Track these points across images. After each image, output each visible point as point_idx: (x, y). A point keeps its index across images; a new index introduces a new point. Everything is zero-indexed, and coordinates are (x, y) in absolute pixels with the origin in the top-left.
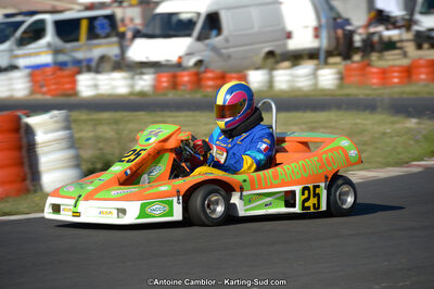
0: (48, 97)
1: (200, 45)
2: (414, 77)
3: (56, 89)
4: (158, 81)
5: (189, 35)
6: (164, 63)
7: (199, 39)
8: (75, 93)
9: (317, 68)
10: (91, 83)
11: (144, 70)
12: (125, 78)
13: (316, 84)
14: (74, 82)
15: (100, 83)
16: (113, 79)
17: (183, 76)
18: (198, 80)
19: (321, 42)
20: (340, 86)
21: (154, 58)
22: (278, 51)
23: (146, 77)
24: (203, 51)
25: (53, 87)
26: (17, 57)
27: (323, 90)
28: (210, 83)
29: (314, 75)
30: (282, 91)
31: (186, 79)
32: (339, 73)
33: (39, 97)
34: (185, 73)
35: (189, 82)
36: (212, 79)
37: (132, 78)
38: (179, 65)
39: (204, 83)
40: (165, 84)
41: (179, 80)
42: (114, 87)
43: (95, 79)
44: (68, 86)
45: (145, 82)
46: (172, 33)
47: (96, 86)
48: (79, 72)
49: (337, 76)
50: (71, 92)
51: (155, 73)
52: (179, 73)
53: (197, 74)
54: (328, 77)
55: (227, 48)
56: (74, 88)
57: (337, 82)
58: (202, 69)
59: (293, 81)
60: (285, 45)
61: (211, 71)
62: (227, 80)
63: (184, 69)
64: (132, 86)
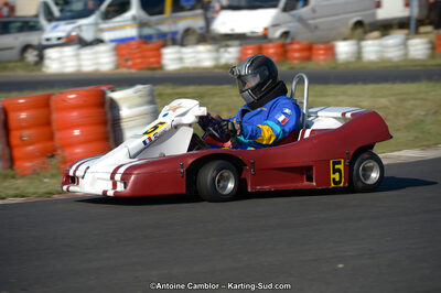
0: (133, 71)
1: (286, 16)
3: (142, 63)
4: (243, 53)
5: (275, 6)
6: (249, 34)
7: (285, 10)
8: (161, 67)
9: (408, 38)
10: (177, 56)
11: (230, 43)
12: (210, 51)
13: (406, 54)
14: (159, 56)
15: (184, 56)
16: (199, 52)
17: (269, 48)
18: (284, 52)
19: (411, 12)
20: (432, 56)
21: (239, 30)
22: (367, 21)
23: (231, 50)
24: (289, 23)
25: (138, 61)
26: (102, 30)
27: (414, 60)
28: (297, 55)
29: (405, 45)
30: (372, 62)
31: (272, 51)
32: (431, 42)
33: (124, 71)
34: (271, 45)
35: (275, 54)
36: (299, 51)
37: (217, 51)
38: (265, 37)
39: (290, 55)
41: (264, 52)
42: (199, 61)
43: (179, 52)
44: (153, 60)
45: (230, 55)
46: (258, 4)
47: (181, 59)
48: (164, 46)
49: (427, 46)
50: (155, 66)
51: (241, 45)
52: (264, 45)
53: (283, 46)
54: (418, 47)
55: (314, 19)
56: (159, 62)
57: (428, 52)
58: (288, 41)
59: (382, 52)
60: (374, 15)
61: (298, 43)
62: (314, 52)
63: (271, 41)
64: (217, 59)
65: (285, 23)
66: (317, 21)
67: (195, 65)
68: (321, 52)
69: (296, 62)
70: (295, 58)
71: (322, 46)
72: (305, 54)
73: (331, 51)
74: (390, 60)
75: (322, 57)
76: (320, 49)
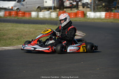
1: (18, 4)
2: (77, 16)
4: (5, 13)
5: (15, 1)
6: (7, 8)
7: (18, 2)
9: (51, 12)
11: (1, 10)
18: (17, 14)
21: (5, 7)
22: (41, 6)
27: (52, 18)
29: (50, 14)
30: (41, 18)
31: (13, 13)
32: (57, 14)
34: (13, 12)
36: (21, 14)
38: (12, 9)
39: (18, 15)
40: (7, 15)
41: (11, 13)
51: (5, 11)
52: (11, 11)
53: (17, 12)
54: (54, 15)
55: (26, 5)
57: (56, 16)
58: (19, 11)
59: (44, 15)
60: (43, 5)
61: (21, 11)
62: (25, 14)
63: (14, 10)
65: (18, 6)
69: (20, 17)
70: (20, 16)
71: (27, 13)
72: (23, 15)
73: (30, 14)
74: (46, 18)
75: (27, 16)
76: (27, 14)
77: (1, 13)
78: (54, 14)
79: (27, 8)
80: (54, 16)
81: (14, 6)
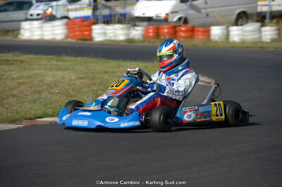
0: (74, 41)
4: (146, 31)
7: (182, 1)
8: (91, 39)
9: (263, 26)
10: (102, 31)
11: (137, 23)
12: (122, 29)
13: (260, 37)
14: (90, 30)
15: (108, 32)
16: (115, 29)
17: (163, 28)
18: (174, 33)
21: (148, 14)
25: (78, 33)
27: (264, 43)
28: (183, 34)
29: (260, 31)
30: (234, 42)
31: (166, 31)
32: (278, 30)
33: (70, 40)
34: (165, 26)
35: (167, 33)
36: (183, 31)
37: (129, 29)
38: (166, 20)
39: (178, 34)
40: (151, 34)
41: (160, 31)
42: (116, 35)
43: (104, 29)
44: (86, 33)
45: (137, 32)
47: (105, 33)
48: (96, 23)
49: (276, 32)
50: (88, 37)
52: (161, 27)
53: (174, 27)
54: (268, 33)
55: (206, 8)
56: (90, 35)
57: (276, 37)
60: (256, 7)
62: (196, 33)
63: (169, 23)
64: (128, 35)
65: (183, 11)
66: (208, 10)
67: (113, 38)
68: (200, 33)
70: (182, 37)
71: (201, 29)
72: (189, 34)
73: (207, 32)
76: (199, 31)
77: (137, 30)
78: (270, 31)
79: (207, 15)
80: (269, 37)
81: (172, 13)
